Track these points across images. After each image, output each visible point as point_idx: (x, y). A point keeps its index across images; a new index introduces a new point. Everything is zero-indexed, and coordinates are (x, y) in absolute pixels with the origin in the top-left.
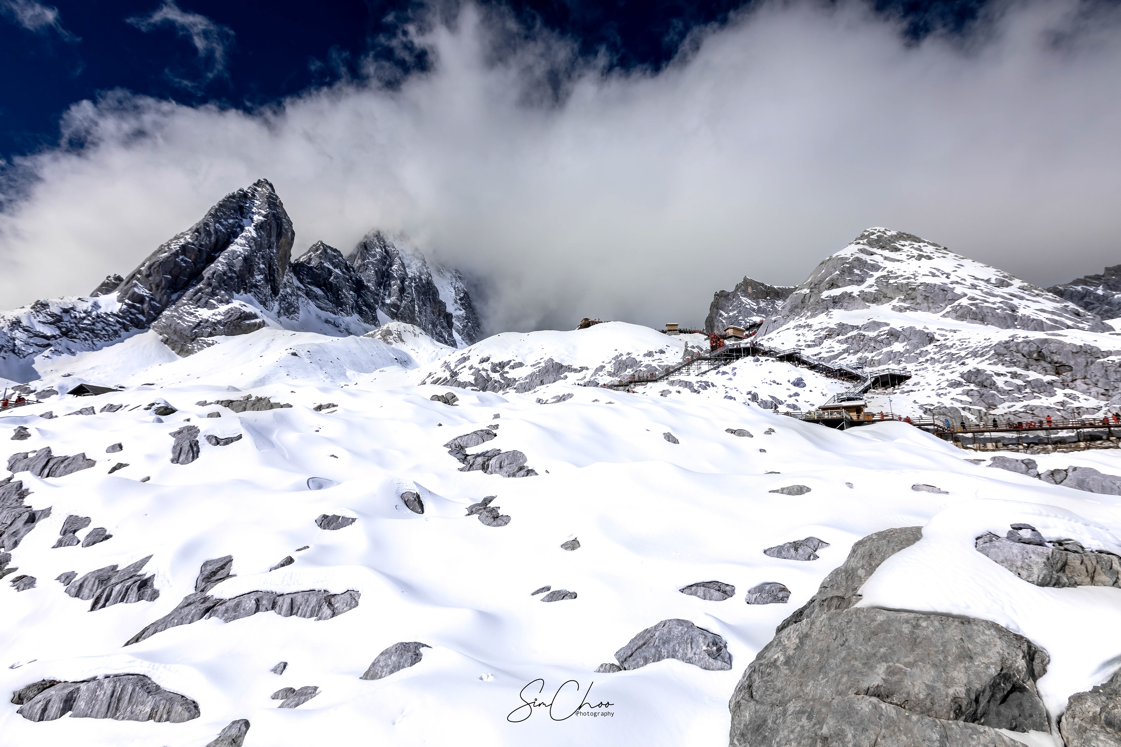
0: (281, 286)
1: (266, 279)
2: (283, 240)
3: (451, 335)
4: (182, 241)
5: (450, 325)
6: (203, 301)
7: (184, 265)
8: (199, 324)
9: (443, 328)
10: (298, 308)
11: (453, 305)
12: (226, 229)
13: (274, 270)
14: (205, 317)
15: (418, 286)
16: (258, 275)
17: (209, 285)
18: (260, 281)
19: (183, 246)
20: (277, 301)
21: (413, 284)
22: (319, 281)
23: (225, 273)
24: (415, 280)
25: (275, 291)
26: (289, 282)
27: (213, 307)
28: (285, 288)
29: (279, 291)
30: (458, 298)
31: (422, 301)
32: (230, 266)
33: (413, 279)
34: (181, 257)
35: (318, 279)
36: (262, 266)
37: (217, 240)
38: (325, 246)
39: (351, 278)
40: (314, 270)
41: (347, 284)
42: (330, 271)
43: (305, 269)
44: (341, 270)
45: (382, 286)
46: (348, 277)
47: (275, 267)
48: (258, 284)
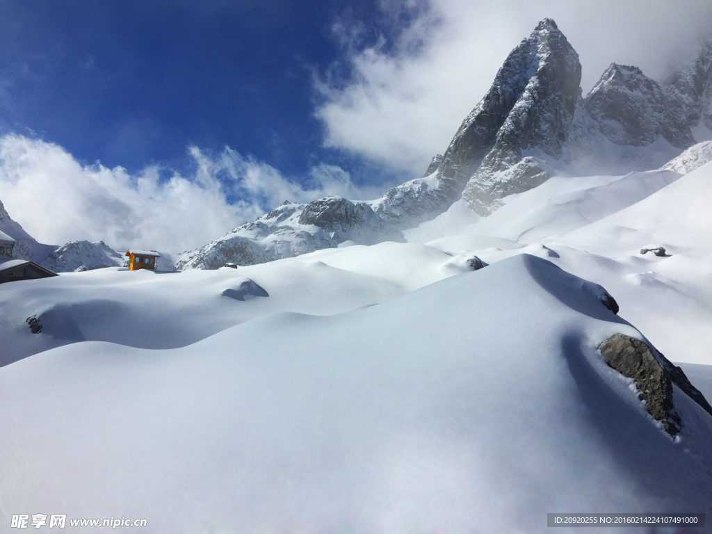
1: (552, 127)
2: (569, 79)
4: (478, 112)
6: (497, 164)
7: (480, 134)
8: (494, 187)
12: (513, 88)
13: (560, 114)
14: (498, 180)
16: (545, 125)
17: (500, 147)
18: (546, 131)
19: (478, 116)
22: (615, 112)
23: (512, 132)
27: (505, 168)
32: (516, 123)
34: (478, 127)
35: (613, 109)
36: (548, 114)
37: (504, 100)
38: (619, 67)
39: (654, 96)
40: (608, 100)
41: (650, 105)
42: (625, 95)
43: (598, 102)
44: (640, 90)
45: (704, 94)
46: (649, 96)
47: (561, 111)
48: (544, 134)
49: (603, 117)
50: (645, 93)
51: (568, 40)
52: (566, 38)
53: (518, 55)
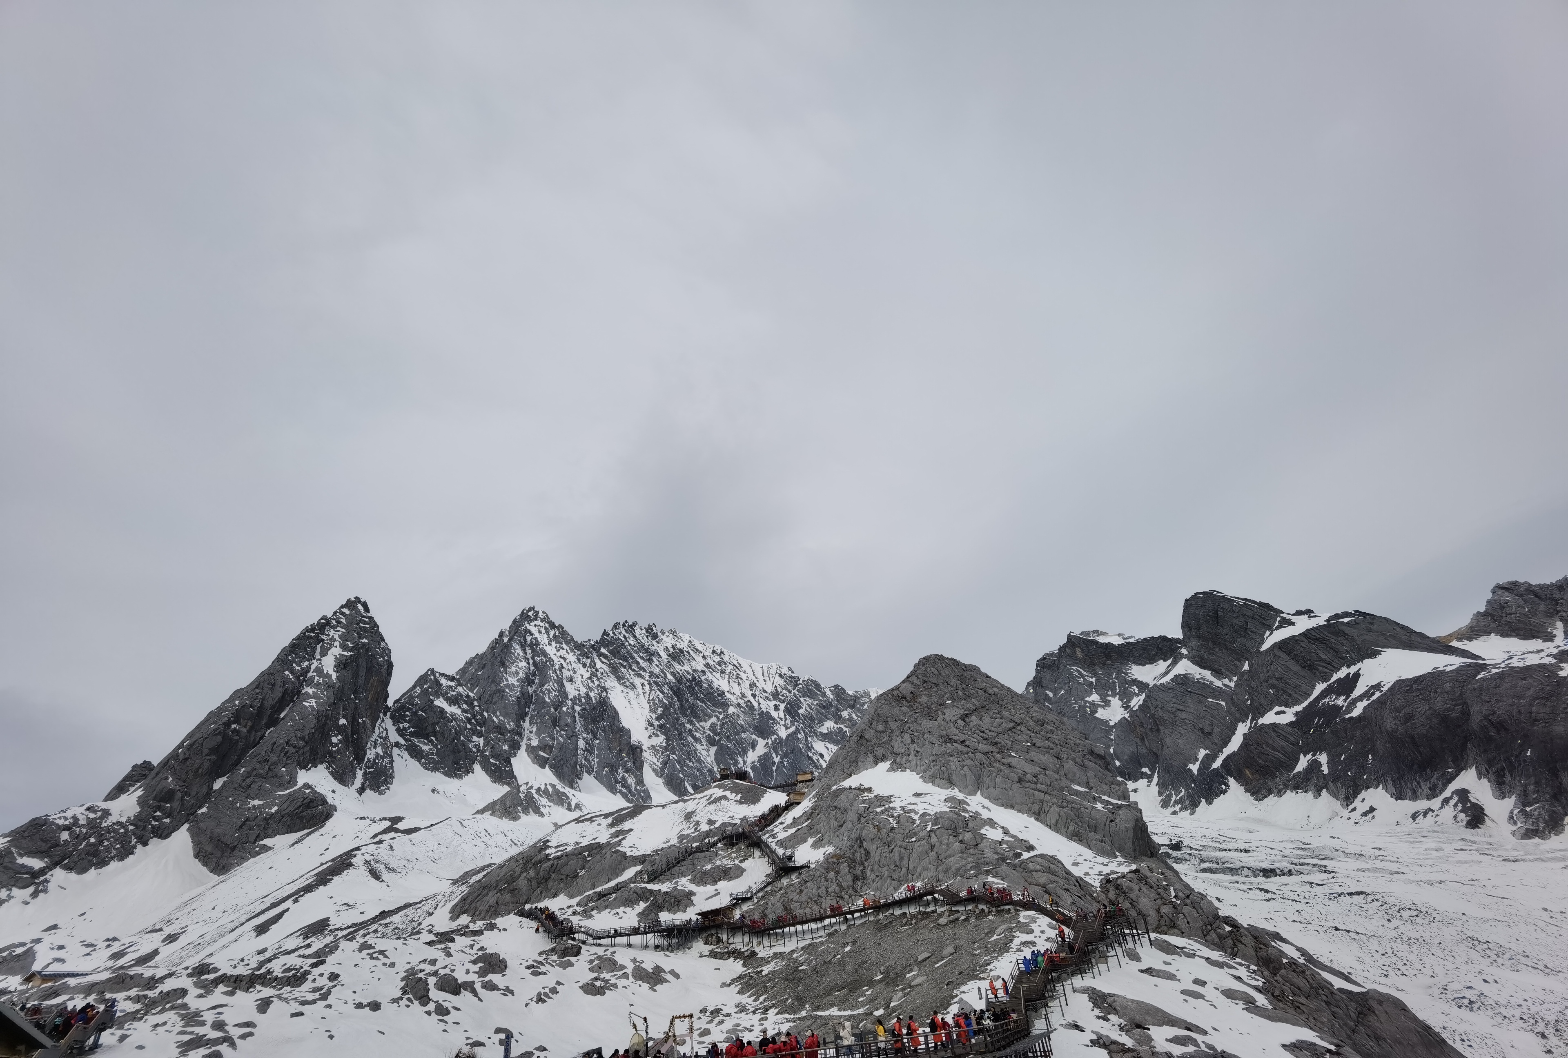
0: (369, 745)
1: (346, 740)
2: (375, 678)
3: (640, 781)
4: (238, 704)
5: (639, 765)
6: (255, 786)
7: (235, 737)
8: (245, 823)
9: (627, 771)
10: (392, 775)
11: (646, 729)
12: (297, 678)
13: (359, 724)
15: (584, 709)
16: (336, 736)
17: (266, 761)
18: (337, 745)
19: (237, 710)
20: (361, 769)
21: (577, 708)
22: (426, 729)
23: (289, 742)
24: (580, 701)
25: (360, 756)
26: (381, 738)
27: (265, 794)
28: (375, 747)
29: (365, 754)
30: (654, 716)
31: (592, 732)
32: (296, 730)
33: (576, 700)
34: (235, 727)
35: (424, 726)
36: (342, 721)
38: (437, 675)
39: (474, 716)
40: (420, 713)
41: (469, 726)
42: (442, 711)
43: (408, 713)
44: (460, 707)
45: (527, 719)
46: (469, 715)
47: (360, 720)
48: (334, 749)
49: (412, 734)
50: (464, 711)
51: (380, 630)
52: (378, 627)
53: (312, 634)
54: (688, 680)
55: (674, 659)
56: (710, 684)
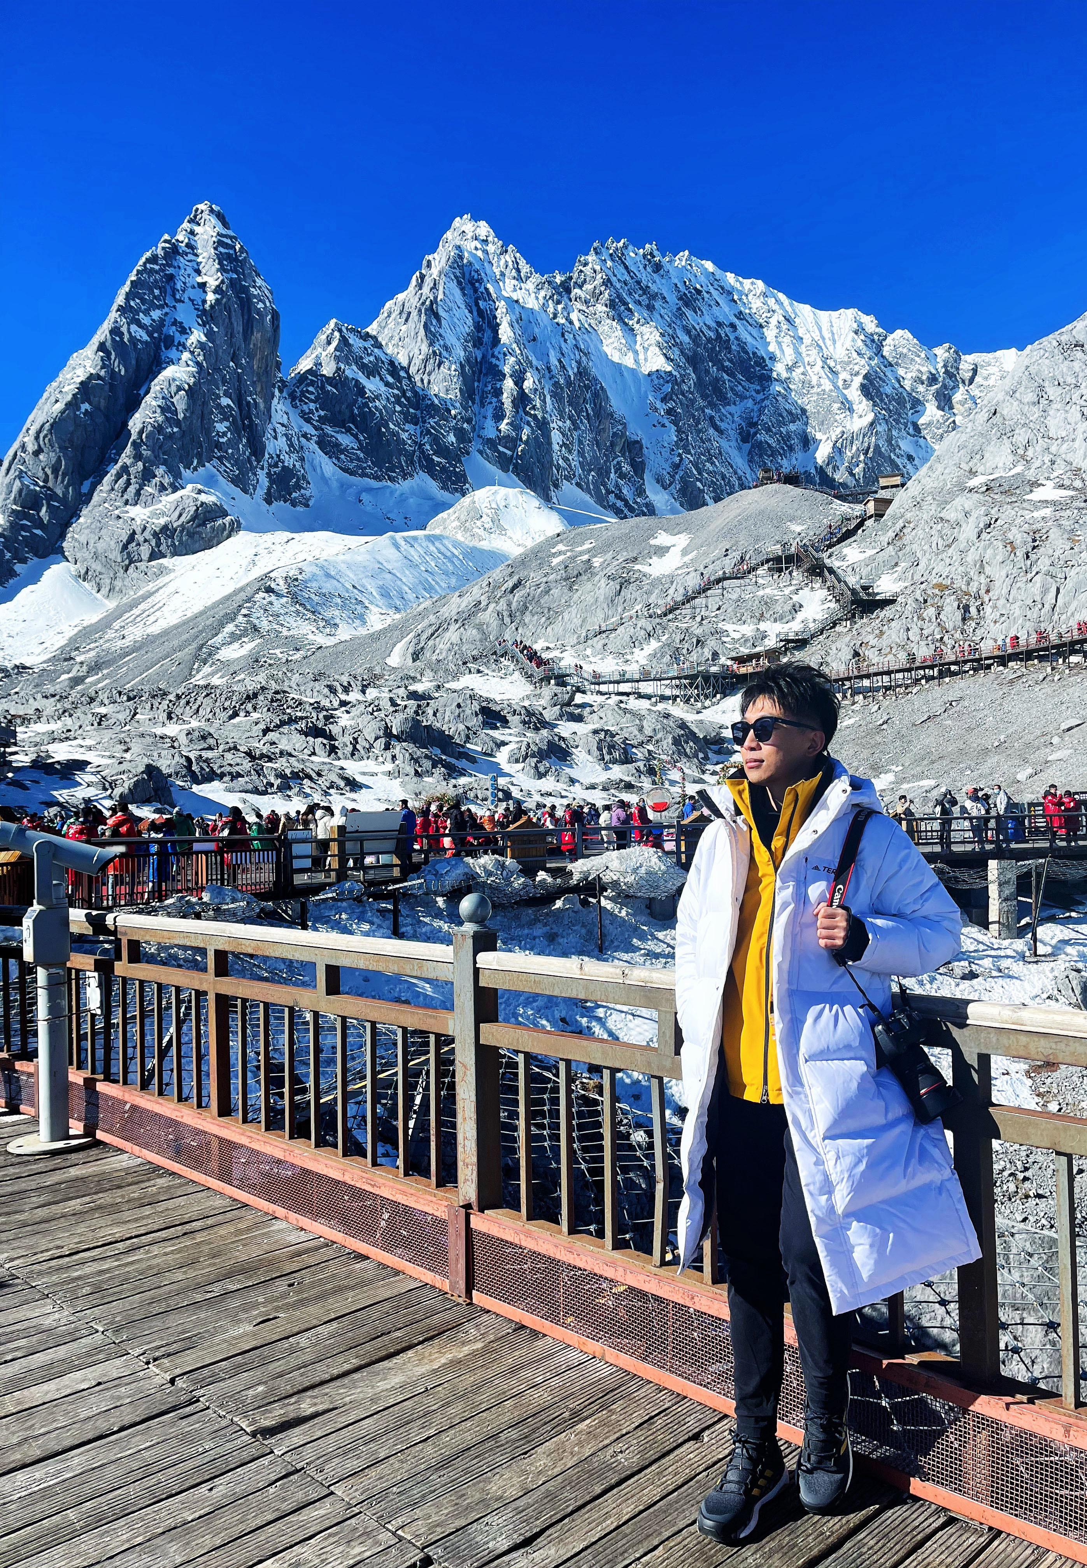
0: (268, 436)
1: (235, 428)
3: (642, 492)
4: (81, 374)
5: (639, 468)
7: (91, 422)
8: (132, 536)
9: (622, 476)
10: (304, 477)
11: (647, 415)
13: (249, 405)
14: (140, 521)
16: (221, 421)
17: (138, 457)
19: (82, 383)
20: (262, 469)
22: (340, 412)
23: (159, 429)
25: (257, 449)
26: (282, 425)
27: (150, 500)
28: (276, 438)
29: (264, 447)
30: (659, 398)
31: (569, 417)
32: (167, 409)
34: (83, 407)
35: (337, 408)
36: (225, 401)
37: (138, 361)
42: (358, 384)
47: (249, 398)
48: (221, 440)
49: (322, 420)
53: (157, 267)
54: (709, 340)
55: (687, 305)
56: (742, 345)
